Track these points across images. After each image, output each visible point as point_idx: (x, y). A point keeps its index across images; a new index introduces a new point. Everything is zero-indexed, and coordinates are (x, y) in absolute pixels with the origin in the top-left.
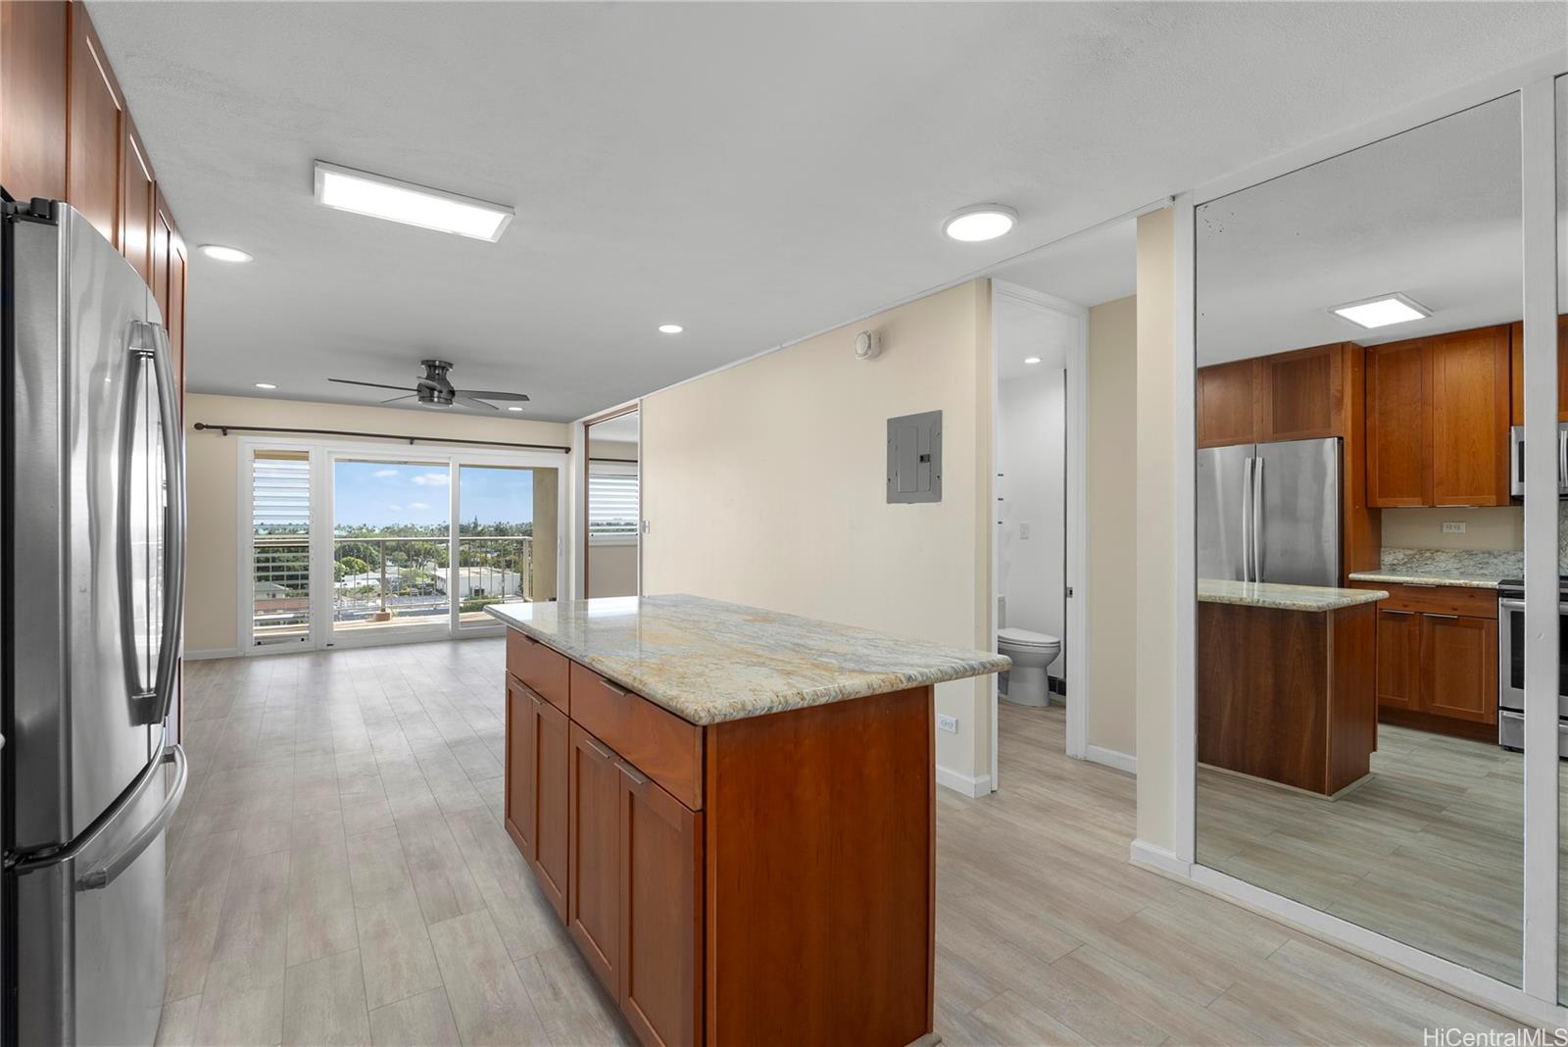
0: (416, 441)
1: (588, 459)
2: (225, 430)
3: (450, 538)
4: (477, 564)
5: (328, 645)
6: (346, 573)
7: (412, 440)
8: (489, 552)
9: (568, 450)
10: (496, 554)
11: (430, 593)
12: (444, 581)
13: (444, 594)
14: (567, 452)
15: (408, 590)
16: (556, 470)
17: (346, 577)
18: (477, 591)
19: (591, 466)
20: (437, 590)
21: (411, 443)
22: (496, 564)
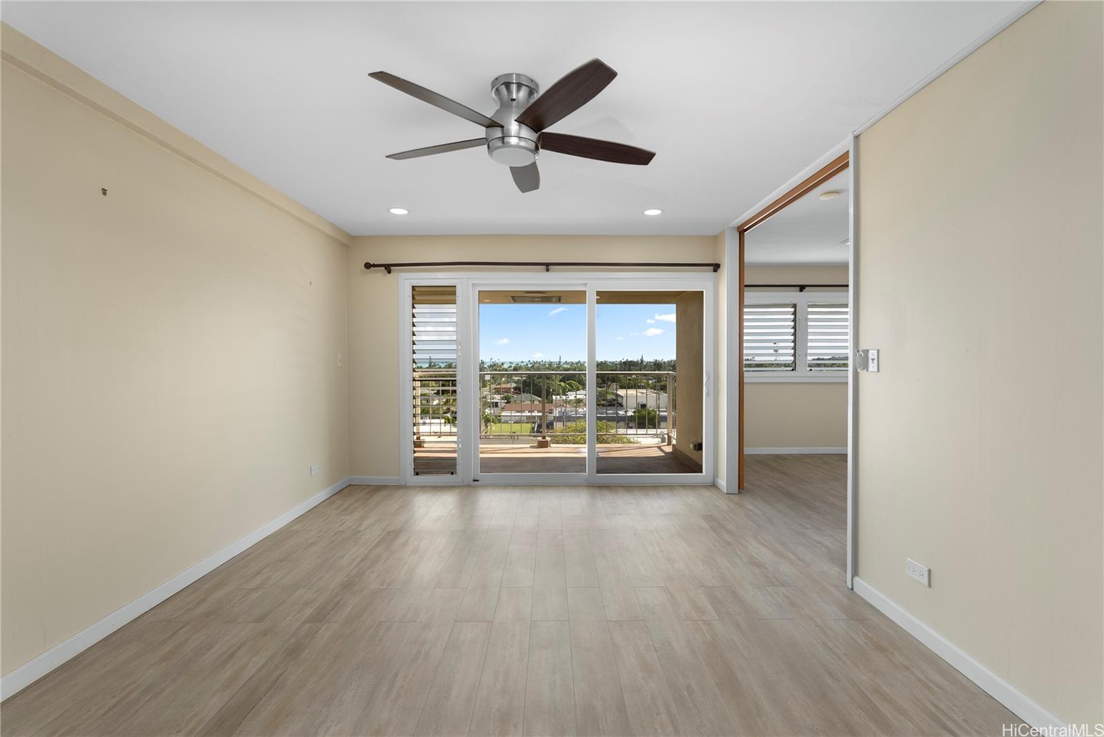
0: (550, 267)
1: (743, 287)
2: (388, 268)
3: (587, 372)
4: (643, 387)
5: (474, 481)
6: (569, 391)
7: (548, 266)
8: (651, 379)
9: (716, 267)
10: (654, 381)
11: (614, 405)
12: (622, 397)
13: (622, 406)
14: (715, 271)
15: (602, 402)
16: (700, 295)
17: (569, 393)
18: (642, 405)
19: (746, 294)
20: (618, 403)
21: (548, 270)
22: (654, 388)
